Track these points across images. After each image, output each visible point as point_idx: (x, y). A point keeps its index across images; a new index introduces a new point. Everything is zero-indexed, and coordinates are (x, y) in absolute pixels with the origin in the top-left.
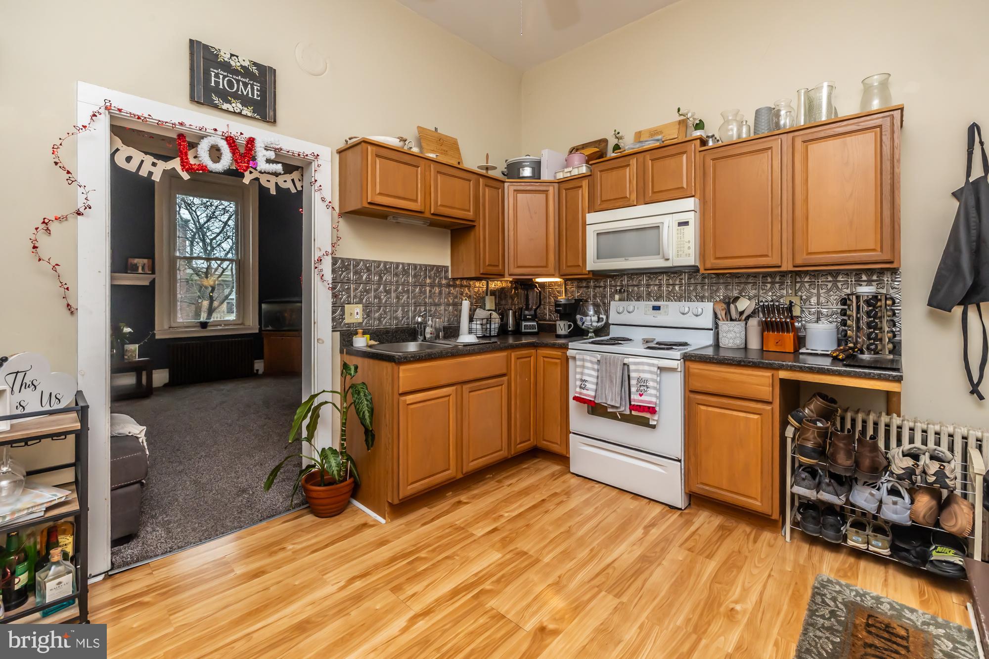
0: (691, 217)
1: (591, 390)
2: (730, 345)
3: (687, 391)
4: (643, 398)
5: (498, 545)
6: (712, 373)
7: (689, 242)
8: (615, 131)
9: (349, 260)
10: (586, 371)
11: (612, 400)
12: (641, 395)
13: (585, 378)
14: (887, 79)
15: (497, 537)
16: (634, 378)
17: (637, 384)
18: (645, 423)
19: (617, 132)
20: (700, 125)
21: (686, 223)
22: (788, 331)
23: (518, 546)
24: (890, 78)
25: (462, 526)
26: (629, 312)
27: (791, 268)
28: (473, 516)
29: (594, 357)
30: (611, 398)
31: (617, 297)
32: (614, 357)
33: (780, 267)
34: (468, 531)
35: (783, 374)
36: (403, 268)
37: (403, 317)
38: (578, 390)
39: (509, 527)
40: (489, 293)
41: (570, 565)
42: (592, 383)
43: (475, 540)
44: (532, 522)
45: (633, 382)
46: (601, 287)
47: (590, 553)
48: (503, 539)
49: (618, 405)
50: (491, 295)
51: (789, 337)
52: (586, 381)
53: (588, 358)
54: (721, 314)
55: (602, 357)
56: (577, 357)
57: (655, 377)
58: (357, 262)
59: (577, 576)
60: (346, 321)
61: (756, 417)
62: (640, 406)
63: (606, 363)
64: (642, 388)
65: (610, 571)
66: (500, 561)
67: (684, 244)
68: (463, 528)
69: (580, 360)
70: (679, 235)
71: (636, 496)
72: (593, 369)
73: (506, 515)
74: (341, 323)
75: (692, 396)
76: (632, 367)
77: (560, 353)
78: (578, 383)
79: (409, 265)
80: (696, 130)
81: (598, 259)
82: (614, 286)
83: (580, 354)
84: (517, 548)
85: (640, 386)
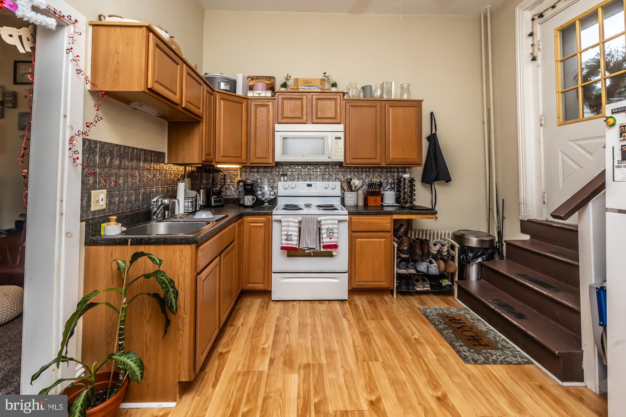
0: (342, 135)
1: (295, 240)
2: (352, 204)
3: (350, 232)
4: (332, 240)
5: (287, 369)
6: (364, 220)
7: (341, 148)
8: (288, 75)
9: (96, 142)
10: (290, 229)
11: (311, 245)
12: (331, 238)
13: (289, 233)
14: (409, 86)
15: (279, 364)
16: (324, 229)
17: (327, 232)
18: (330, 255)
19: (289, 76)
20: (334, 85)
21: (340, 138)
22: (379, 196)
23: (299, 362)
24: (410, 86)
25: (246, 370)
26: (293, 188)
27: (384, 165)
28: (245, 359)
29: (297, 218)
30: (309, 243)
31: (282, 179)
32: (311, 217)
33: (380, 164)
34: (255, 372)
35: (395, 217)
36: (137, 152)
37: (136, 200)
38: (284, 242)
39: (278, 353)
40: (186, 176)
41: (338, 357)
42: (295, 236)
43: (268, 375)
44: (287, 342)
45: (323, 231)
46: (269, 172)
47: (339, 344)
48: (285, 363)
49: (314, 247)
50: (188, 177)
51: (379, 198)
52: (291, 235)
53: (290, 219)
54: (346, 188)
55: (303, 217)
56: (283, 220)
57: (336, 226)
58: (103, 144)
59: (349, 361)
60: (93, 209)
61: (384, 240)
62: (330, 245)
63: (306, 222)
64: (331, 234)
65: (358, 349)
66: (301, 378)
67: (338, 150)
68: (249, 372)
69: (285, 222)
70: (336, 144)
71: (321, 301)
72: (295, 227)
73: (266, 346)
74: (87, 211)
75: (353, 234)
76: (322, 222)
77: (264, 219)
78: (284, 237)
79: (141, 150)
80: (332, 87)
81: (283, 154)
82: (278, 172)
83: (285, 218)
84: (300, 365)
85: (330, 233)
